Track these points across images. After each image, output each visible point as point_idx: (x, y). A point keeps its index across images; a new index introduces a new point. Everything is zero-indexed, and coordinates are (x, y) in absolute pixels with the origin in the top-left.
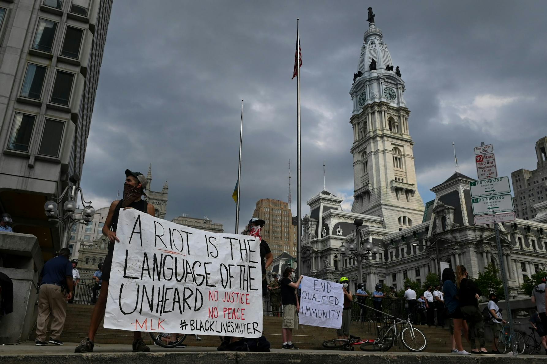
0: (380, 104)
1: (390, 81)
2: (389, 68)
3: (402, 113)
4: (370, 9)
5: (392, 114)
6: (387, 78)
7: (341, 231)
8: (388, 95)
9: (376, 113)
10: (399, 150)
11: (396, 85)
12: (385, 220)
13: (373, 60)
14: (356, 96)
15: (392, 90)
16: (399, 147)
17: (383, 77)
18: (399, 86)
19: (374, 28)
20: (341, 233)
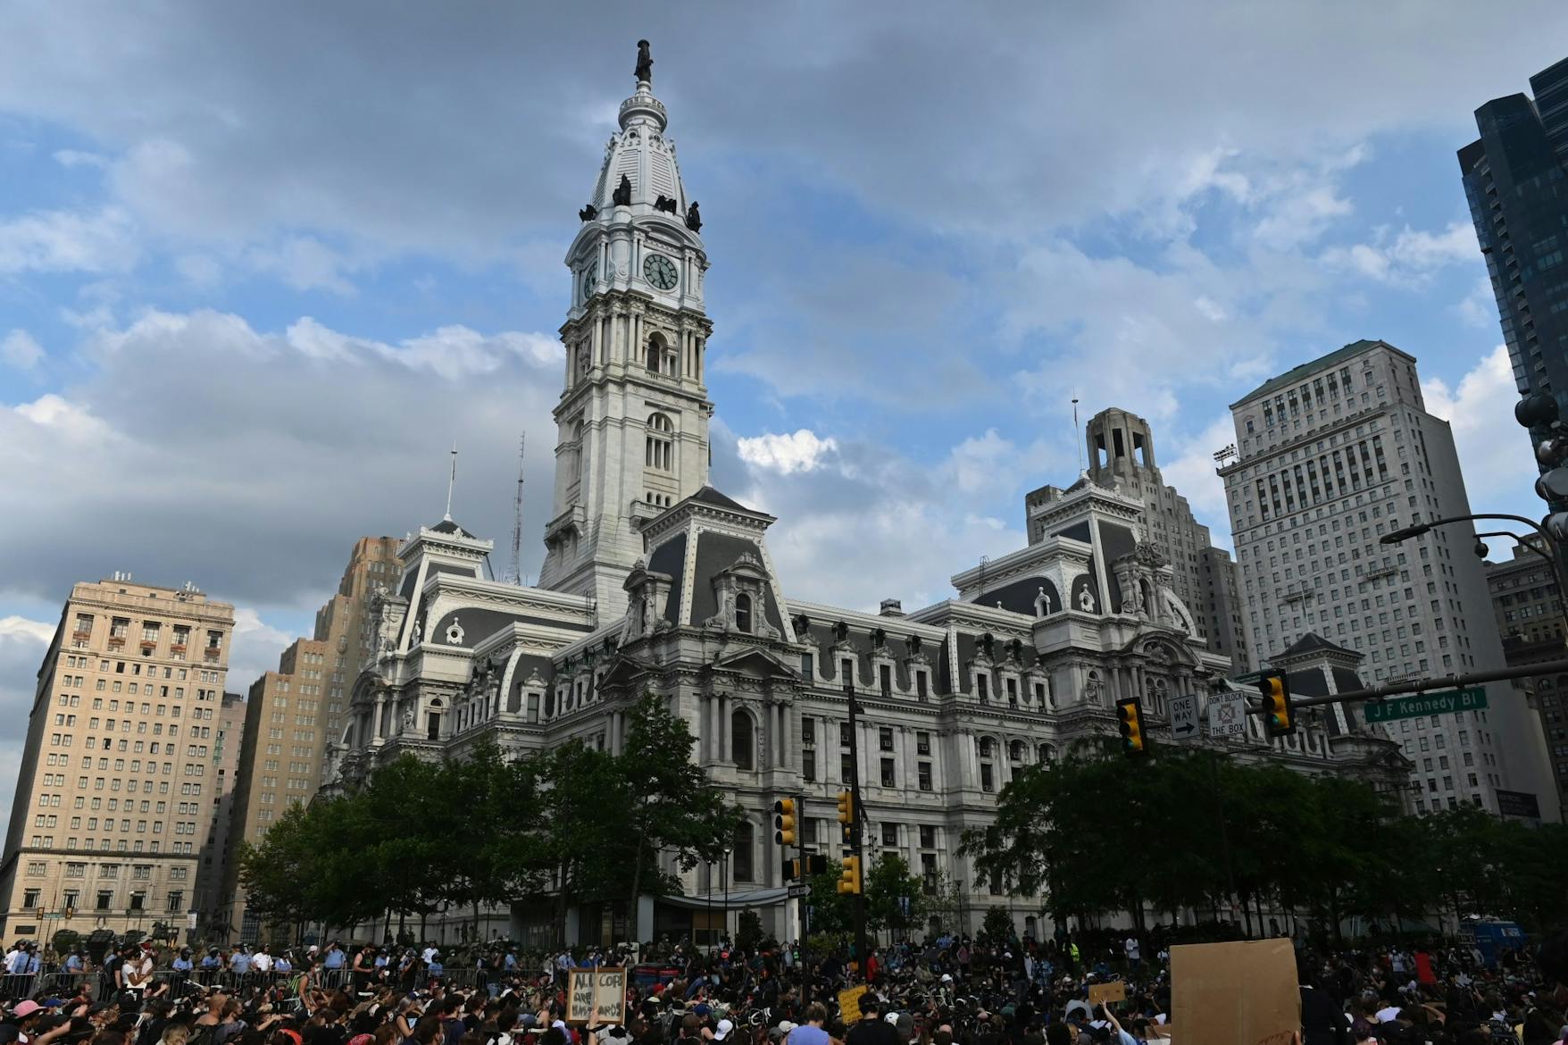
0: (628, 298)
1: (665, 238)
2: (665, 204)
3: (688, 325)
4: (643, 44)
5: (661, 324)
6: (654, 230)
7: (461, 633)
8: (656, 276)
9: (614, 320)
10: (668, 423)
11: (682, 249)
12: (598, 605)
13: (624, 178)
14: (580, 273)
15: (669, 262)
16: (669, 414)
17: (645, 227)
18: (688, 253)
19: (647, 96)
20: (459, 639)
